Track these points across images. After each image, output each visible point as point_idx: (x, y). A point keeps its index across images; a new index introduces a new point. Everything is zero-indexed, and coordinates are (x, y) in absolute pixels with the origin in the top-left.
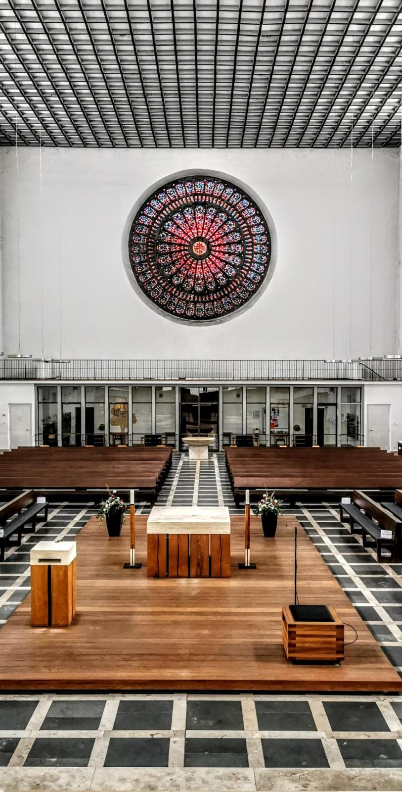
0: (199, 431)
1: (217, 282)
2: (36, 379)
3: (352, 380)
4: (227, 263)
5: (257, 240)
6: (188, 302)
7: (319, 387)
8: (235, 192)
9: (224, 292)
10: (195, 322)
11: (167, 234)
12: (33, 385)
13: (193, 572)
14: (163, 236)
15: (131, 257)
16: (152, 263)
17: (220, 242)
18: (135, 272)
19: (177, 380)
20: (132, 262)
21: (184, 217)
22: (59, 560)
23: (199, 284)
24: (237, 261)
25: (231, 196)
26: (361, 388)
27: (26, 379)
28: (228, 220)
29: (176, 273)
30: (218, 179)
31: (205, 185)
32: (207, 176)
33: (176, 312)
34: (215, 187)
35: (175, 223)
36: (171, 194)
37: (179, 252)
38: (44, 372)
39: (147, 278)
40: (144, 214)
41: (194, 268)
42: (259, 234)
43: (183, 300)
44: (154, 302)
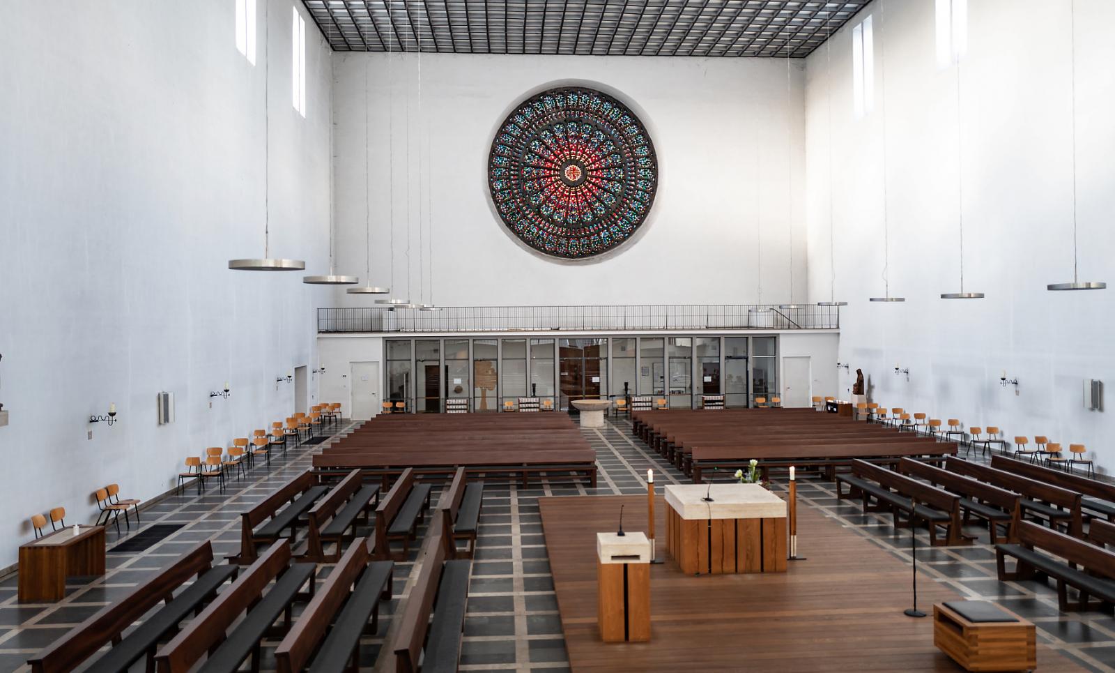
0: (584, 392)
1: (593, 213)
2: (381, 331)
3: (757, 328)
4: (605, 190)
5: (641, 163)
6: (559, 237)
7: (728, 337)
8: (614, 107)
9: (602, 225)
10: (568, 261)
11: (534, 156)
12: (382, 339)
13: (741, 566)
14: (529, 159)
15: (490, 183)
16: (516, 191)
17: (597, 165)
18: (496, 202)
19: (550, 331)
20: (492, 189)
21: (554, 136)
22: (637, 557)
23: (573, 215)
24: (618, 188)
25: (610, 111)
26: (775, 338)
27: (371, 331)
28: (607, 139)
29: (544, 202)
30: (593, 91)
31: (579, 98)
32: (582, 88)
33: (545, 249)
34: (590, 100)
35: (544, 143)
36: (538, 109)
37: (548, 177)
38: (389, 322)
39: (510, 208)
40: (506, 133)
41: (567, 196)
42: (643, 157)
43: (554, 235)
44: (519, 237)
